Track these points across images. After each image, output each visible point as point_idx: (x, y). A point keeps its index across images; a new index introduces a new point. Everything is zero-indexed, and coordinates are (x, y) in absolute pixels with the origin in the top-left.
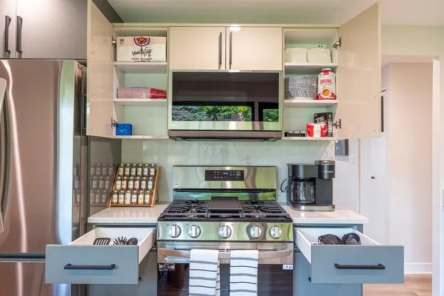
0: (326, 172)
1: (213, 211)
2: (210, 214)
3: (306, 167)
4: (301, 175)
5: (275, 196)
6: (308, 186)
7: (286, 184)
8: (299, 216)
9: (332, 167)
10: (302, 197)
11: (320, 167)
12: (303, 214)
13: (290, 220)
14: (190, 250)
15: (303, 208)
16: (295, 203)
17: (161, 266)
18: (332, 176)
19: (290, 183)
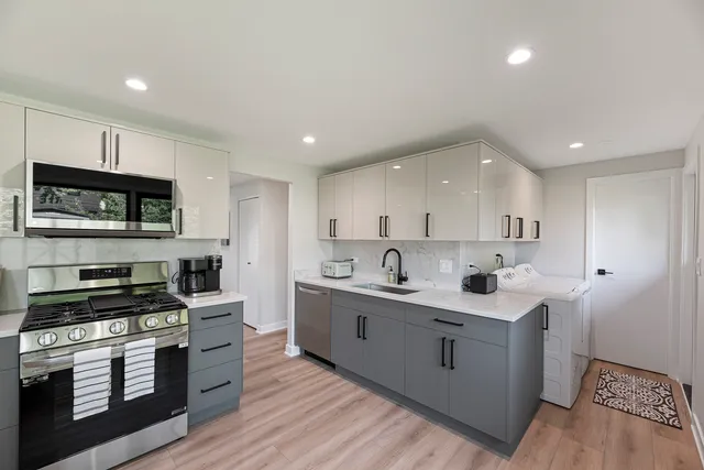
0: (215, 264)
1: (98, 311)
2: (96, 315)
3: (198, 261)
4: (193, 268)
5: (165, 288)
6: (199, 276)
7: (177, 276)
8: (191, 302)
9: (220, 261)
10: (194, 286)
11: (210, 260)
12: (194, 300)
13: (185, 307)
14: (72, 353)
15: (195, 295)
16: (188, 292)
17: (25, 382)
18: (220, 267)
19: (181, 275)
